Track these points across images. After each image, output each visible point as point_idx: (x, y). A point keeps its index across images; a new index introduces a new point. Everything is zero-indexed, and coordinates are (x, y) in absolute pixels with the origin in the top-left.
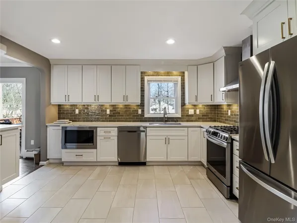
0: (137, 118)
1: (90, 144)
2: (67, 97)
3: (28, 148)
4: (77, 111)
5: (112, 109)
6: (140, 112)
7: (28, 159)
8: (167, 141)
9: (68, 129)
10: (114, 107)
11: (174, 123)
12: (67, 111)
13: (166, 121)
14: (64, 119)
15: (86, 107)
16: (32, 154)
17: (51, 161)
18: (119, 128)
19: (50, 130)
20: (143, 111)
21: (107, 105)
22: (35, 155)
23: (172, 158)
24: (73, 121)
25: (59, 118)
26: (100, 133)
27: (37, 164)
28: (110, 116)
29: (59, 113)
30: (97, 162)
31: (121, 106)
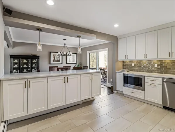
2: (127, 56)
4: (133, 65)
5: (159, 63)
9: (129, 75)
10: (161, 62)
12: (128, 64)
14: (126, 69)
15: (139, 62)
17: (118, 92)
18: (163, 78)
19: (117, 74)
21: (155, 61)
22: (111, 86)
24: (131, 71)
25: (123, 69)
27: (112, 91)
28: (158, 69)
29: (123, 66)
30: (144, 100)
31: (168, 61)
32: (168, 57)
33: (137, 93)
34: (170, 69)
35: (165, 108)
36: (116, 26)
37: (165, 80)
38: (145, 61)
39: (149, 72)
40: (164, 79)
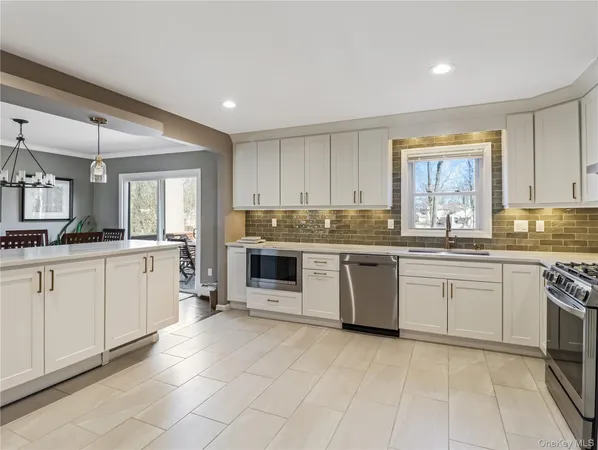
0: (384, 238)
1: (290, 282)
2: (257, 197)
3: (204, 281)
4: (274, 223)
5: (334, 218)
6: (391, 224)
7: (203, 298)
8: (448, 290)
9: (263, 253)
10: (339, 214)
11: (474, 251)
12: (260, 221)
13: (452, 246)
14: (254, 235)
15: (290, 213)
16: (207, 291)
17: (233, 306)
18: (342, 255)
19: (231, 252)
20: (398, 223)
21: (325, 212)
22: (211, 292)
23: (459, 331)
24: (268, 240)
25: (247, 234)
26: (307, 263)
27: (214, 308)
28: (332, 231)
29: (247, 226)
30: (302, 317)
31: (352, 213)
32: (352, 203)
33: (286, 301)
34: (355, 232)
35: (347, 327)
36: (229, 104)
37: (347, 258)
38: (303, 212)
39: (312, 241)
40: (345, 257)
